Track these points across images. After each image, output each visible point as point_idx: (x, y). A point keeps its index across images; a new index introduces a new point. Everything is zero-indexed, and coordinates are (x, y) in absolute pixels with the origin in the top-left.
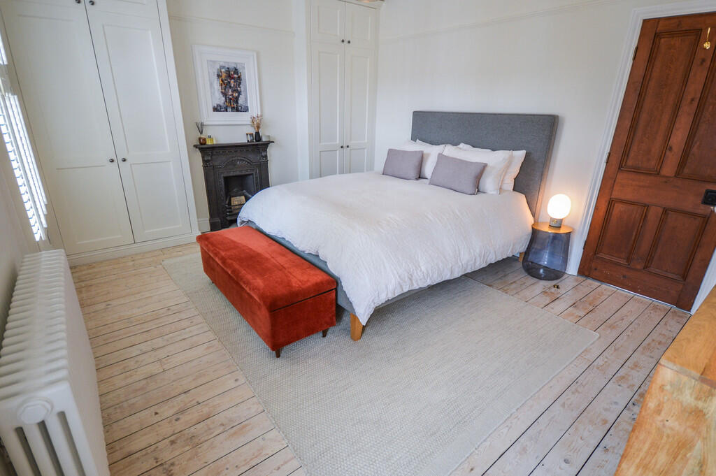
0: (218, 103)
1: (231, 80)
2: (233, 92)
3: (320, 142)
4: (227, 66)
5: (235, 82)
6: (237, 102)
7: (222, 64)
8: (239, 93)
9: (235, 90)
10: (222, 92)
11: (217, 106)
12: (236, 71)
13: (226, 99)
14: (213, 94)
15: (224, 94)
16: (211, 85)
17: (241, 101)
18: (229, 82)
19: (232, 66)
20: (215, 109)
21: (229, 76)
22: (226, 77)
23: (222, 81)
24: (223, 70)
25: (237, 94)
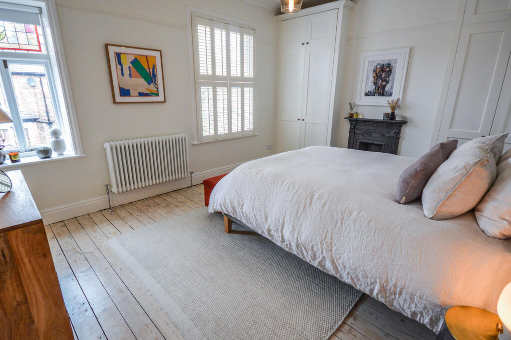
0: (370, 90)
1: (383, 73)
2: (382, 82)
3: (450, 128)
4: (382, 63)
5: (385, 74)
6: (384, 89)
7: (379, 62)
8: (387, 82)
9: (384, 80)
10: (374, 83)
11: (368, 92)
12: (389, 65)
13: (376, 87)
14: (367, 84)
15: (375, 84)
16: (367, 78)
17: (387, 88)
18: (381, 75)
19: (386, 63)
20: (366, 95)
21: (382, 70)
22: (379, 71)
23: (376, 74)
24: (379, 66)
25: (385, 83)
